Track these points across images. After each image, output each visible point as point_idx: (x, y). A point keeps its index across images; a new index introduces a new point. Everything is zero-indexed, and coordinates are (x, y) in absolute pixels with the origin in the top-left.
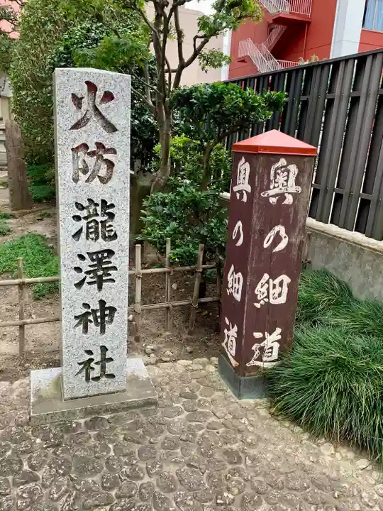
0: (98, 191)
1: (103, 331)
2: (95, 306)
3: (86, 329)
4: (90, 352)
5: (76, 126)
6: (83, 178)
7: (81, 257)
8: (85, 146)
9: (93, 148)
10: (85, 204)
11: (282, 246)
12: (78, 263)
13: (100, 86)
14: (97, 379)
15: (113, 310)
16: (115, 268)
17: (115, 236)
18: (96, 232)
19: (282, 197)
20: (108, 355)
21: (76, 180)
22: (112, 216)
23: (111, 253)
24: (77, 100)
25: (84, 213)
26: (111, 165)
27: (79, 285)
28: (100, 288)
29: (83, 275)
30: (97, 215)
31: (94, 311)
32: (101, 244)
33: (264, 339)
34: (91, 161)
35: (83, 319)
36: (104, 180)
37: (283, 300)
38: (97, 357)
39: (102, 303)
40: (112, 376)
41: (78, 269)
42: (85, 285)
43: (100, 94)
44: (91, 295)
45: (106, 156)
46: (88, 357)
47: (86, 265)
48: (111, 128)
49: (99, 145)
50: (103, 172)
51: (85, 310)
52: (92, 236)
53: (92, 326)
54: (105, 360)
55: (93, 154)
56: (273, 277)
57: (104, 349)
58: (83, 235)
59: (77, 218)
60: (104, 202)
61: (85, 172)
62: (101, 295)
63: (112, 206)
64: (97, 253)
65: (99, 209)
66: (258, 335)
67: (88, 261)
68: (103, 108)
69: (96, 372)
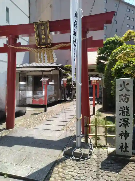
0: (125, 104)
1: (126, 139)
2: (124, 132)
3: (122, 138)
4: (122, 144)
5: (120, 91)
6: (122, 101)
7: (121, 120)
8: (122, 95)
9: (124, 95)
10: (122, 107)
12: (120, 121)
13: (126, 82)
14: (124, 151)
15: (129, 134)
16: (129, 123)
17: (129, 115)
18: (124, 114)
20: (127, 145)
21: (120, 102)
22: (128, 110)
23: (128, 119)
24: (121, 85)
25: (122, 109)
26: (128, 99)
27: (120, 126)
28: (125, 128)
29: (121, 124)
30: (125, 110)
31: (124, 133)
32: (126, 117)
34: (124, 98)
35: (121, 135)
36: (127, 102)
38: (124, 145)
39: (126, 131)
40: (128, 151)
41: (120, 122)
42: (122, 127)
43: (126, 84)
44: (123, 129)
45: (127, 97)
46: (122, 145)
48: (128, 91)
49: (126, 94)
50: (126, 100)
51: (121, 133)
52: (123, 115)
53: (123, 137)
54: (126, 147)
55: (124, 96)
57: (126, 144)
58: (121, 114)
59: (120, 110)
60: (126, 107)
61: (122, 100)
62: (126, 130)
63: (128, 108)
64: (125, 119)
65: (125, 108)
67: (122, 121)
68: (126, 86)
69: (124, 149)
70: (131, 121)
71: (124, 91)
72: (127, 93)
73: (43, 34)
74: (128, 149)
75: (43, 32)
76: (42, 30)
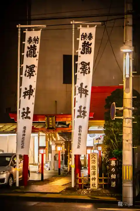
0: (94, 165)
1: (95, 181)
2: (94, 177)
3: (93, 181)
4: (93, 183)
5: (92, 158)
8: (93, 160)
11: (114, 171)
15: (96, 178)
17: (96, 170)
19: (113, 165)
21: (92, 164)
22: (95, 167)
24: (92, 156)
26: (95, 162)
27: (92, 175)
28: (94, 175)
32: (94, 170)
33: (113, 183)
34: (93, 162)
35: (92, 179)
37: (115, 178)
47: (93, 173)
48: (95, 158)
54: (95, 185)
56: (113, 174)
57: (95, 183)
58: (92, 169)
66: (112, 182)
68: (94, 156)
69: (94, 186)
70: (96, 172)
71: (93, 159)
72: (94, 159)
73: (50, 123)
74: (95, 186)
75: (51, 121)
76: (50, 120)
